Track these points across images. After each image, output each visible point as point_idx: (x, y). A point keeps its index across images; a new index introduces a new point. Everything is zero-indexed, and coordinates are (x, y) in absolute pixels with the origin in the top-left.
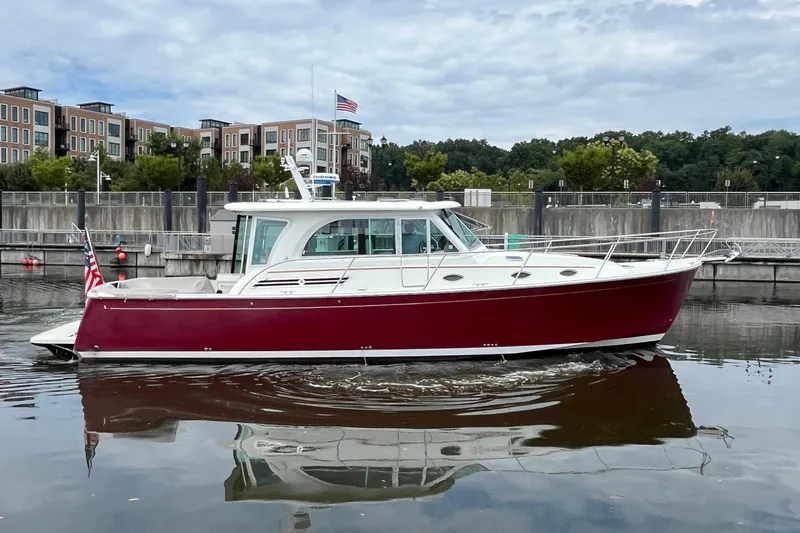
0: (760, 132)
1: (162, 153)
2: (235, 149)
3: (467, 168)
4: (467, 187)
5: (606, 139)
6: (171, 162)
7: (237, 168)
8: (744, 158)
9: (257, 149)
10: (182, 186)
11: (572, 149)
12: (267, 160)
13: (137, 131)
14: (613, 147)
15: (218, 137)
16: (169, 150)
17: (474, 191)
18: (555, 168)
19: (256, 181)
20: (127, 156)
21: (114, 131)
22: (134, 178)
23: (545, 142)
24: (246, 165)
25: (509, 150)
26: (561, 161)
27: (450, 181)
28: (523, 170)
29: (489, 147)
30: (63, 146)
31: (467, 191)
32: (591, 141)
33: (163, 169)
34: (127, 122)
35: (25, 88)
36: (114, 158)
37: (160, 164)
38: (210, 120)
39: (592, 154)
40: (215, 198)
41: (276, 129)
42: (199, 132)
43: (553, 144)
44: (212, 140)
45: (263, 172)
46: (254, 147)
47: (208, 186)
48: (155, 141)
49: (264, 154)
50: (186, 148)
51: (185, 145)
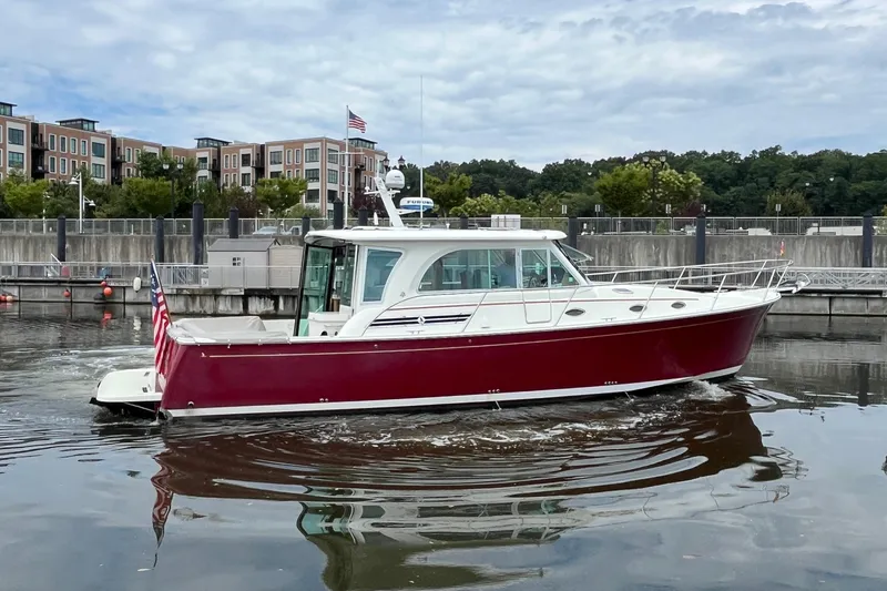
0: (813, 153)
1: (152, 176)
2: (235, 170)
3: (494, 192)
4: (495, 213)
5: (646, 160)
6: (163, 186)
7: (238, 193)
8: (796, 180)
9: (260, 171)
10: (175, 214)
11: (610, 171)
12: (271, 183)
13: (124, 151)
14: (654, 168)
15: (216, 158)
16: (161, 172)
17: (502, 216)
18: (590, 192)
19: (259, 207)
20: (113, 179)
21: (98, 150)
22: (121, 204)
23: (580, 163)
24: (248, 189)
25: (540, 171)
26: (597, 183)
27: (475, 206)
28: (555, 194)
29: (517, 168)
30: (40, 168)
31: (493, 217)
32: (630, 161)
33: (154, 193)
34: (114, 141)
36: (99, 181)
37: (152, 188)
38: (208, 139)
39: (632, 176)
40: (214, 225)
41: (280, 148)
42: (194, 152)
43: (588, 165)
44: (210, 161)
45: (268, 197)
46: (256, 169)
47: (205, 212)
48: (145, 162)
49: (268, 176)
50: (180, 170)
51: (178, 166)
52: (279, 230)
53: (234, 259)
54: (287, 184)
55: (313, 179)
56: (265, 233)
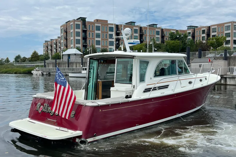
1: (174, 40)
2: (200, 36)
6: (177, 42)
7: (201, 43)
9: (208, 35)
10: (181, 51)
12: (213, 39)
13: (165, 33)
15: (193, 32)
16: (176, 38)
19: (208, 47)
20: (162, 42)
21: (158, 33)
22: (164, 49)
24: (204, 42)
30: (142, 40)
33: (174, 45)
34: (162, 30)
35: (131, 22)
36: (158, 42)
37: (173, 43)
38: (191, 26)
40: (193, 55)
41: (216, 27)
42: (186, 31)
44: (191, 33)
45: (211, 43)
46: (207, 34)
47: (190, 50)
48: (171, 35)
49: (211, 37)
50: (182, 37)
51: (182, 36)
52: (215, 55)
53: (200, 65)
54: (219, 39)
55: (228, 36)
56: (210, 56)
